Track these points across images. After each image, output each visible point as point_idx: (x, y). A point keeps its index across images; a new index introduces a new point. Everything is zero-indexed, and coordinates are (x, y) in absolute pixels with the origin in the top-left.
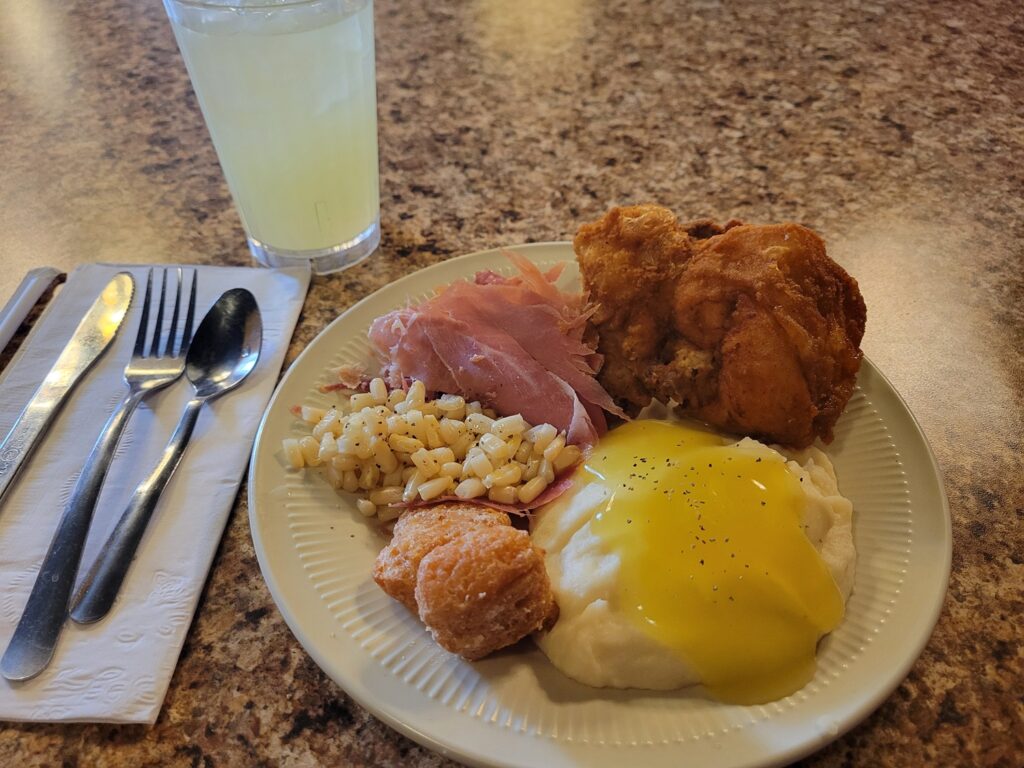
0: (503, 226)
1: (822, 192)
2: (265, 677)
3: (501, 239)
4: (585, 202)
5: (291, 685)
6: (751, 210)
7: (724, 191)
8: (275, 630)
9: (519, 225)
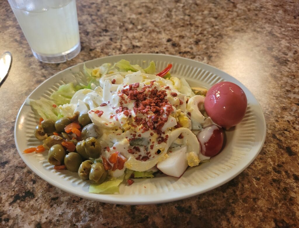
0: (102, 34)
1: (207, 23)
2: (5, 184)
3: (101, 38)
4: (130, 26)
5: (14, 186)
6: (184, 28)
7: (176, 22)
8: (10, 168)
9: (108, 34)
